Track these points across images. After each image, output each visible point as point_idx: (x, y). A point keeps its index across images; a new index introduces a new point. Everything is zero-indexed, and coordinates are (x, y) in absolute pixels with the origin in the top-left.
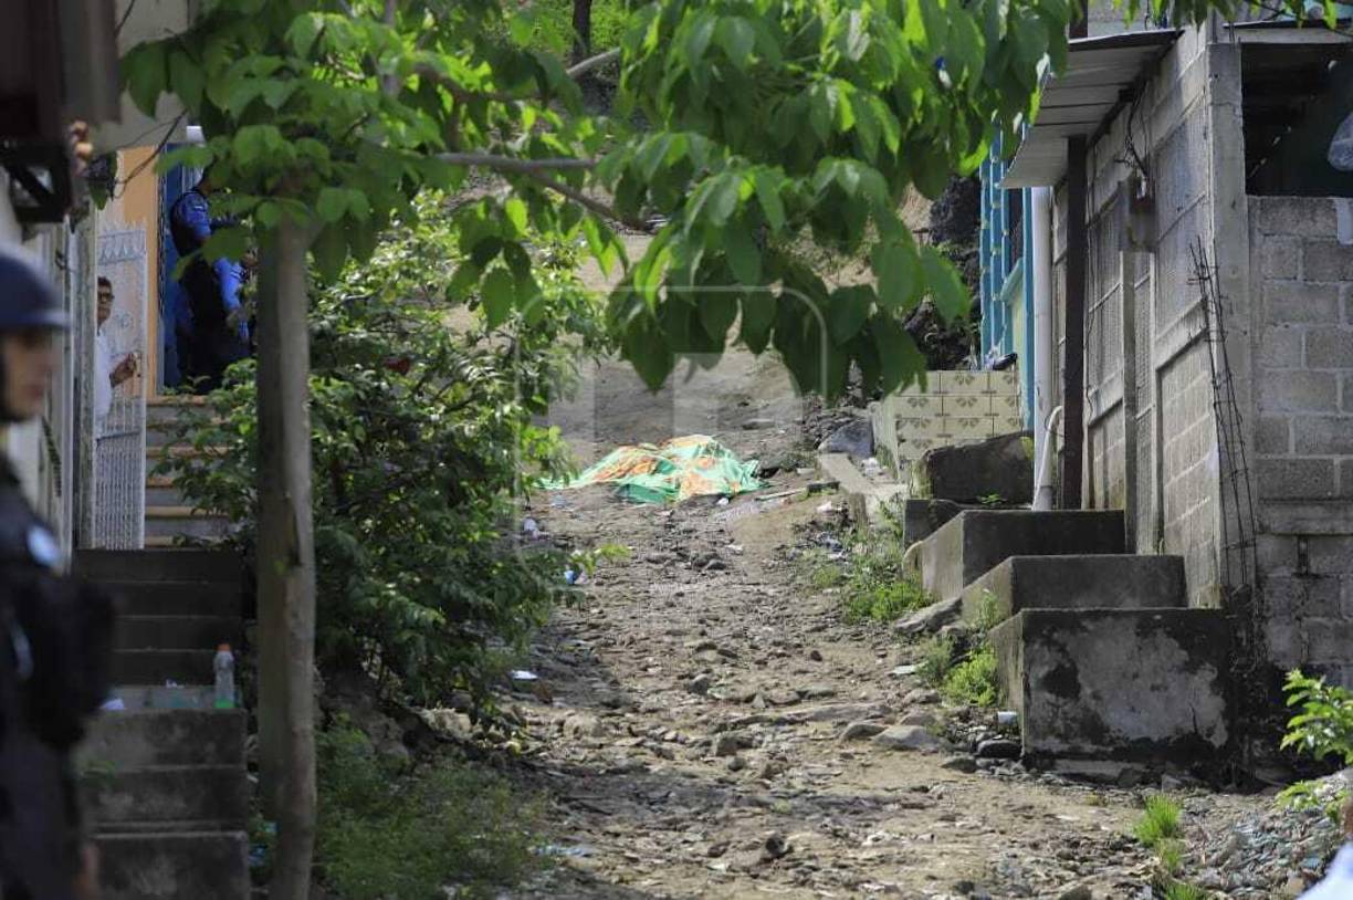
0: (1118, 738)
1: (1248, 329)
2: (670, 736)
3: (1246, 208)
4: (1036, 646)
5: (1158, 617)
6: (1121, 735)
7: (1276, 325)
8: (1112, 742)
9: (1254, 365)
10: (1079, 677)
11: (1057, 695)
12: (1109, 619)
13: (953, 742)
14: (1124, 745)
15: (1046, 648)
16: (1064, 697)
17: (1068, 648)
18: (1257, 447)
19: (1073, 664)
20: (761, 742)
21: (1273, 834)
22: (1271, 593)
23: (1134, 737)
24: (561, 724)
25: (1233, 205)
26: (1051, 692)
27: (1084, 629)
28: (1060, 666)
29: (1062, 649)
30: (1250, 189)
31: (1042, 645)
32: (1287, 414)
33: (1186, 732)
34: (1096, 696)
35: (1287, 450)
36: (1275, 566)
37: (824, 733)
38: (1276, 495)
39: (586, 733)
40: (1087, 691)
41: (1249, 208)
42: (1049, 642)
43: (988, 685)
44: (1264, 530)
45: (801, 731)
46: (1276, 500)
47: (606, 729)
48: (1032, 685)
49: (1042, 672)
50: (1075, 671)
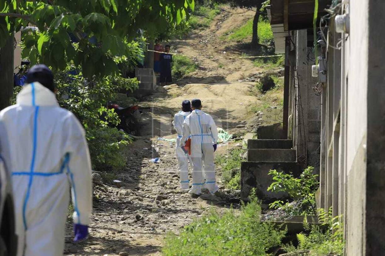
0: (267, 198)
1: (306, 84)
2: (147, 196)
3: (307, 51)
4: (245, 172)
5: (279, 164)
6: (268, 197)
7: (315, 84)
8: (265, 198)
9: (308, 95)
10: (257, 181)
11: (250, 185)
12: (265, 165)
13: (222, 198)
14: (269, 200)
15: (247, 172)
16: (252, 186)
17: (254, 173)
18: (308, 117)
19: (255, 177)
20: (170, 198)
22: (311, 158)
23: (271, 198)
24: (118, 192)
25: (303, 50)
26: (248, 184)
27: (258, 167)
28: (251, 178)
29: (252, 173)
30: (308, 46)
32: (317, 109)
33: (286, 196)
34: (261, 186)
35: (317, 118)
36: (313, 151)
37: (188, 196)
38: (313, 131)
39: (123, 195)
40: (259, 184)
41: (308, 51)
42: (248, 171)
43: (237, 184)
44: (310, 141)
45: (182, 195)
46: (313, 132)
47: (129, 194)
48: (243, 182)
49: (246, 179)
50: (256, 179)
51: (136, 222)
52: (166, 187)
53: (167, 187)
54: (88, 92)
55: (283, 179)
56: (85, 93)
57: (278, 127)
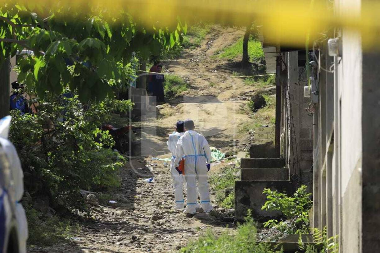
0: (261, 216)
1: (298, 104)
2: (142, 217)
4: (238, 191)
5: (272, 183)
6: (261, 215)
7: (306, 103)
8: (259, 217)
9: (300, 114)
11: (244, 204)
12: (259, 184)
14: (262, 218)
15: (241, 192)
16: (246, 205)
17: (247, 191)
18: (301, 136)
19: (249, 196)
20: (165, 217)
22: (304, 176)
23: (265, 216)
24: (113, 213)
25: (295, 70)
26: (242, 204)
27: (252, 186)
28: (245, 197)
30: (299, 65)
31: (240, 190)
32: (309, 127)
33: (280, 215)
35: (309, 137)
36: (305, 169)
38: (305, 150)
39: (119, 215)
40: (253, 203)
41: (299, 70)
42: (242, 189)
43: (231, 203)
45: (177, 215)
46: (306, 151)
47: (125, 214)
48: (237, 202)
49: (240, 198)
50: (249, 198)
51: (132, 242)
53: (162, 207)
54: (83, 115)
55: (277, 197)
56: (80, 116)
57: (271, 146)
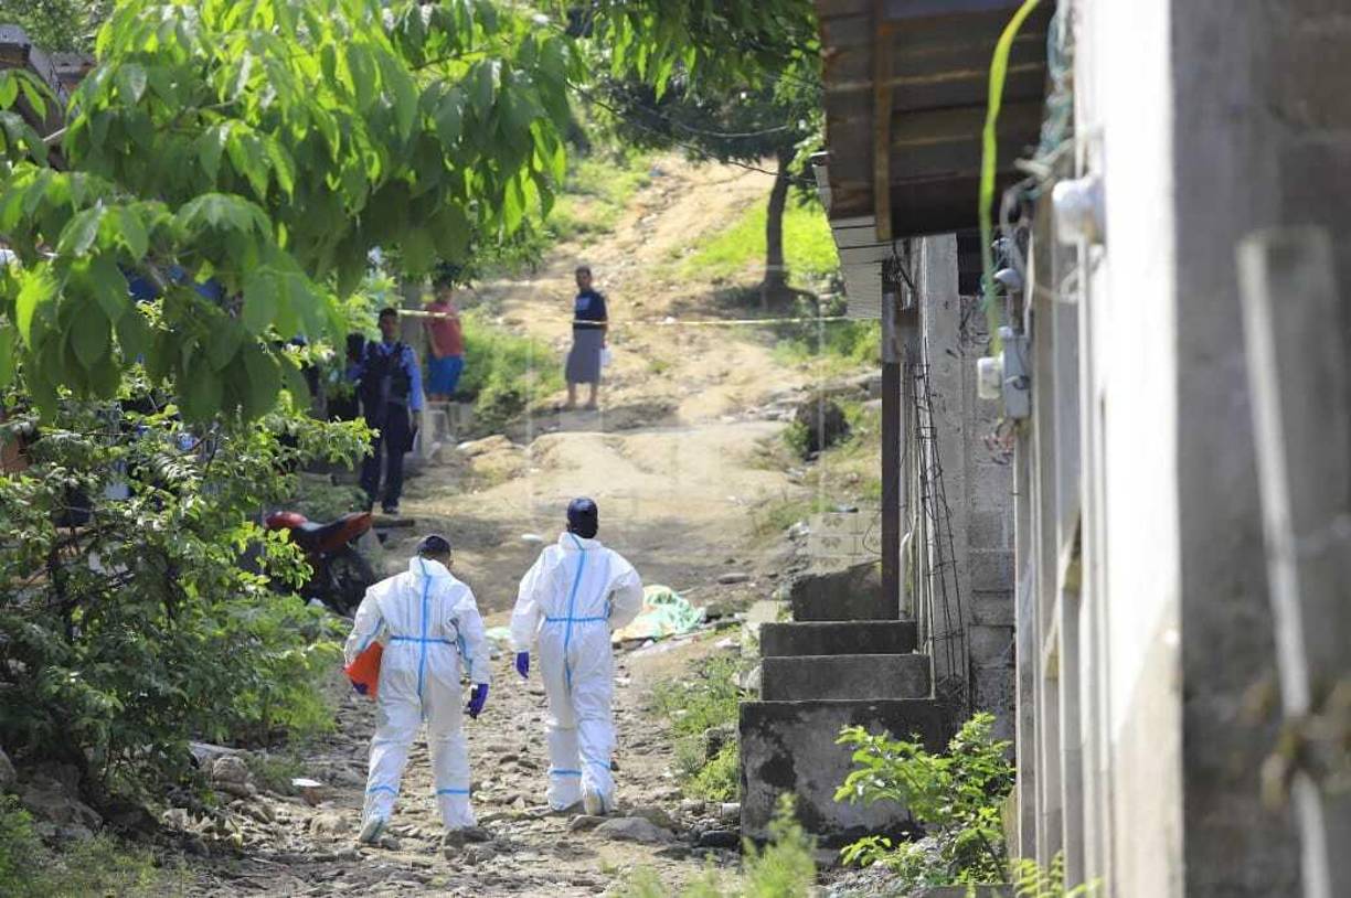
0: (834, 826)
1: (961, 425)
2: (411, 833)
3: (958, 308)
4: (754, 737)
5: (872, 708)
6: (836, 823)
7: (988, 421)
8: (827, 830)
9: (967, 457)
10: (795, 767)
11: (774, 785)
12: (824, 711)
13: (676, 833)
14: (839, 833)
15: (761, 740)
16: (781, 786)
17: (784, 740)
18: (970, 542)
19: (789, 753)
21: (854, 890)
22: (985, 684)
23: (849, 825)
24: (308, 822)
25: (946, 305)
26: (767, 782)
27: (799, 720)
28: (776, 757)
29: (778, 740)
30: (961, 292)
31: (759, 736)
32: (1000, 509)
33: (900, 819)
34: (811, 785)
35: (1001, 544)
36: (989, 657)
37: (557, 827)
38: (989, 588)
39: (328, 829)
40: (803, 781)
41: (962, 307)
42: (765, 733)
43: (728, 781)
44: (977, 622)
45: (537, 825)
46: (988, 592)
47: (350, 826)
48: (748, 775)
49: (758, 762)
50: (793, 762)
52: (477, 799)
53: (482, 798)
54: (194, 474)
55: (888, 757)
56: (183, 479)
57: (867, 578)
